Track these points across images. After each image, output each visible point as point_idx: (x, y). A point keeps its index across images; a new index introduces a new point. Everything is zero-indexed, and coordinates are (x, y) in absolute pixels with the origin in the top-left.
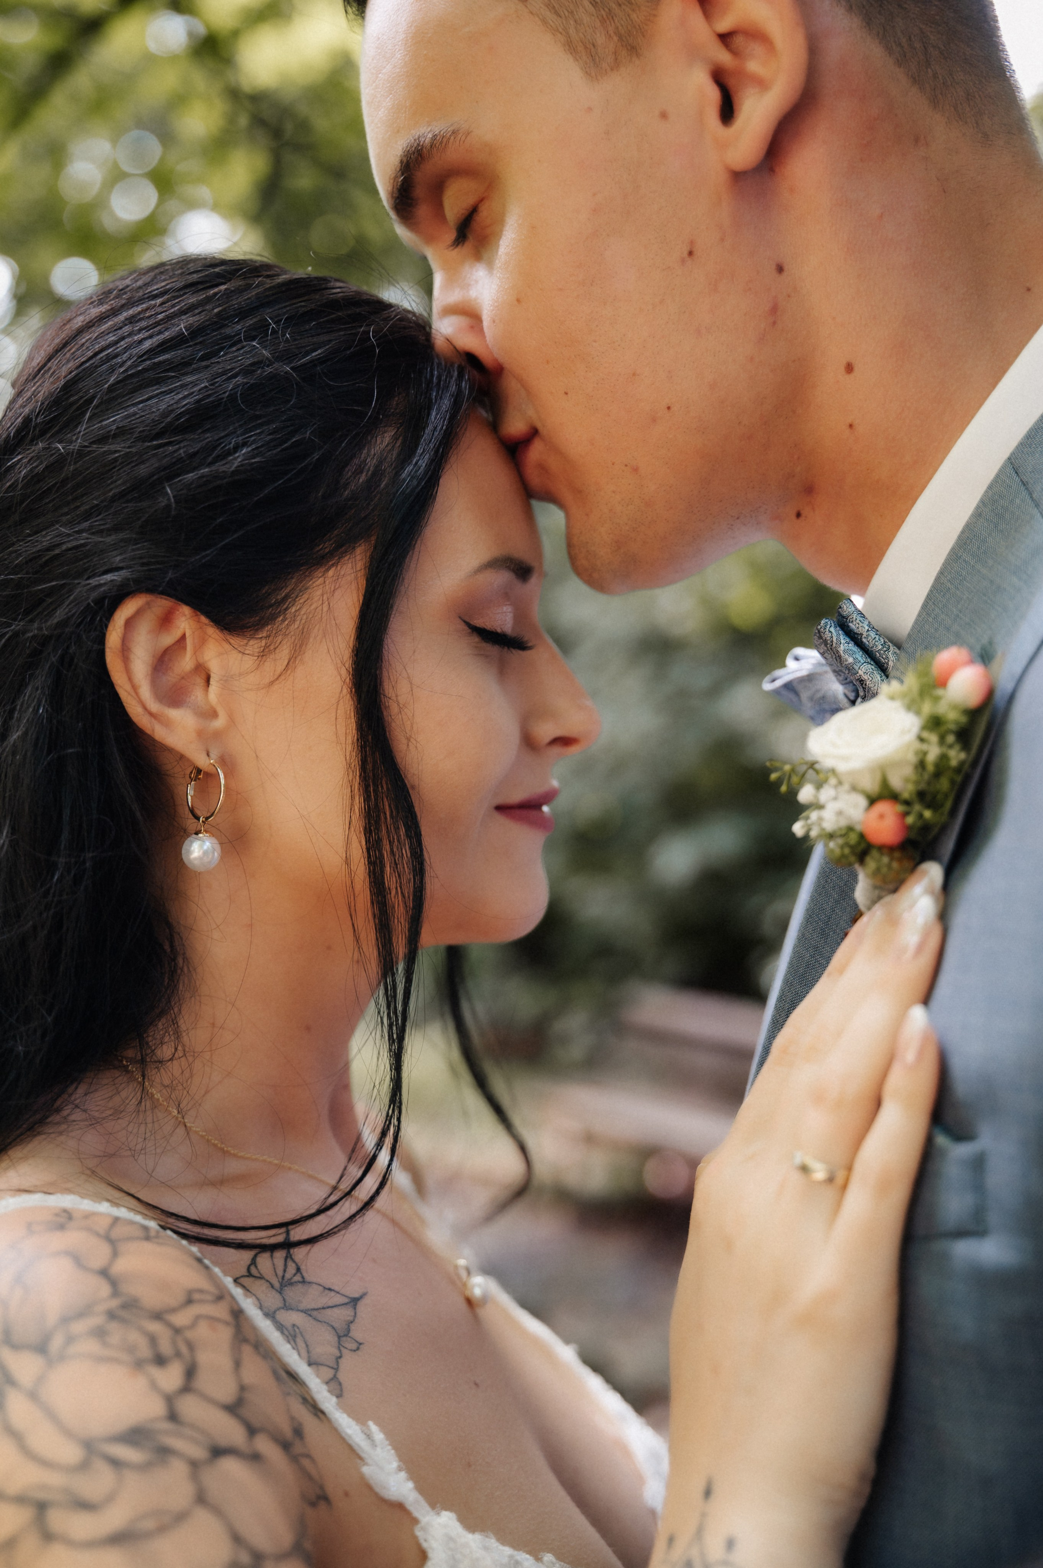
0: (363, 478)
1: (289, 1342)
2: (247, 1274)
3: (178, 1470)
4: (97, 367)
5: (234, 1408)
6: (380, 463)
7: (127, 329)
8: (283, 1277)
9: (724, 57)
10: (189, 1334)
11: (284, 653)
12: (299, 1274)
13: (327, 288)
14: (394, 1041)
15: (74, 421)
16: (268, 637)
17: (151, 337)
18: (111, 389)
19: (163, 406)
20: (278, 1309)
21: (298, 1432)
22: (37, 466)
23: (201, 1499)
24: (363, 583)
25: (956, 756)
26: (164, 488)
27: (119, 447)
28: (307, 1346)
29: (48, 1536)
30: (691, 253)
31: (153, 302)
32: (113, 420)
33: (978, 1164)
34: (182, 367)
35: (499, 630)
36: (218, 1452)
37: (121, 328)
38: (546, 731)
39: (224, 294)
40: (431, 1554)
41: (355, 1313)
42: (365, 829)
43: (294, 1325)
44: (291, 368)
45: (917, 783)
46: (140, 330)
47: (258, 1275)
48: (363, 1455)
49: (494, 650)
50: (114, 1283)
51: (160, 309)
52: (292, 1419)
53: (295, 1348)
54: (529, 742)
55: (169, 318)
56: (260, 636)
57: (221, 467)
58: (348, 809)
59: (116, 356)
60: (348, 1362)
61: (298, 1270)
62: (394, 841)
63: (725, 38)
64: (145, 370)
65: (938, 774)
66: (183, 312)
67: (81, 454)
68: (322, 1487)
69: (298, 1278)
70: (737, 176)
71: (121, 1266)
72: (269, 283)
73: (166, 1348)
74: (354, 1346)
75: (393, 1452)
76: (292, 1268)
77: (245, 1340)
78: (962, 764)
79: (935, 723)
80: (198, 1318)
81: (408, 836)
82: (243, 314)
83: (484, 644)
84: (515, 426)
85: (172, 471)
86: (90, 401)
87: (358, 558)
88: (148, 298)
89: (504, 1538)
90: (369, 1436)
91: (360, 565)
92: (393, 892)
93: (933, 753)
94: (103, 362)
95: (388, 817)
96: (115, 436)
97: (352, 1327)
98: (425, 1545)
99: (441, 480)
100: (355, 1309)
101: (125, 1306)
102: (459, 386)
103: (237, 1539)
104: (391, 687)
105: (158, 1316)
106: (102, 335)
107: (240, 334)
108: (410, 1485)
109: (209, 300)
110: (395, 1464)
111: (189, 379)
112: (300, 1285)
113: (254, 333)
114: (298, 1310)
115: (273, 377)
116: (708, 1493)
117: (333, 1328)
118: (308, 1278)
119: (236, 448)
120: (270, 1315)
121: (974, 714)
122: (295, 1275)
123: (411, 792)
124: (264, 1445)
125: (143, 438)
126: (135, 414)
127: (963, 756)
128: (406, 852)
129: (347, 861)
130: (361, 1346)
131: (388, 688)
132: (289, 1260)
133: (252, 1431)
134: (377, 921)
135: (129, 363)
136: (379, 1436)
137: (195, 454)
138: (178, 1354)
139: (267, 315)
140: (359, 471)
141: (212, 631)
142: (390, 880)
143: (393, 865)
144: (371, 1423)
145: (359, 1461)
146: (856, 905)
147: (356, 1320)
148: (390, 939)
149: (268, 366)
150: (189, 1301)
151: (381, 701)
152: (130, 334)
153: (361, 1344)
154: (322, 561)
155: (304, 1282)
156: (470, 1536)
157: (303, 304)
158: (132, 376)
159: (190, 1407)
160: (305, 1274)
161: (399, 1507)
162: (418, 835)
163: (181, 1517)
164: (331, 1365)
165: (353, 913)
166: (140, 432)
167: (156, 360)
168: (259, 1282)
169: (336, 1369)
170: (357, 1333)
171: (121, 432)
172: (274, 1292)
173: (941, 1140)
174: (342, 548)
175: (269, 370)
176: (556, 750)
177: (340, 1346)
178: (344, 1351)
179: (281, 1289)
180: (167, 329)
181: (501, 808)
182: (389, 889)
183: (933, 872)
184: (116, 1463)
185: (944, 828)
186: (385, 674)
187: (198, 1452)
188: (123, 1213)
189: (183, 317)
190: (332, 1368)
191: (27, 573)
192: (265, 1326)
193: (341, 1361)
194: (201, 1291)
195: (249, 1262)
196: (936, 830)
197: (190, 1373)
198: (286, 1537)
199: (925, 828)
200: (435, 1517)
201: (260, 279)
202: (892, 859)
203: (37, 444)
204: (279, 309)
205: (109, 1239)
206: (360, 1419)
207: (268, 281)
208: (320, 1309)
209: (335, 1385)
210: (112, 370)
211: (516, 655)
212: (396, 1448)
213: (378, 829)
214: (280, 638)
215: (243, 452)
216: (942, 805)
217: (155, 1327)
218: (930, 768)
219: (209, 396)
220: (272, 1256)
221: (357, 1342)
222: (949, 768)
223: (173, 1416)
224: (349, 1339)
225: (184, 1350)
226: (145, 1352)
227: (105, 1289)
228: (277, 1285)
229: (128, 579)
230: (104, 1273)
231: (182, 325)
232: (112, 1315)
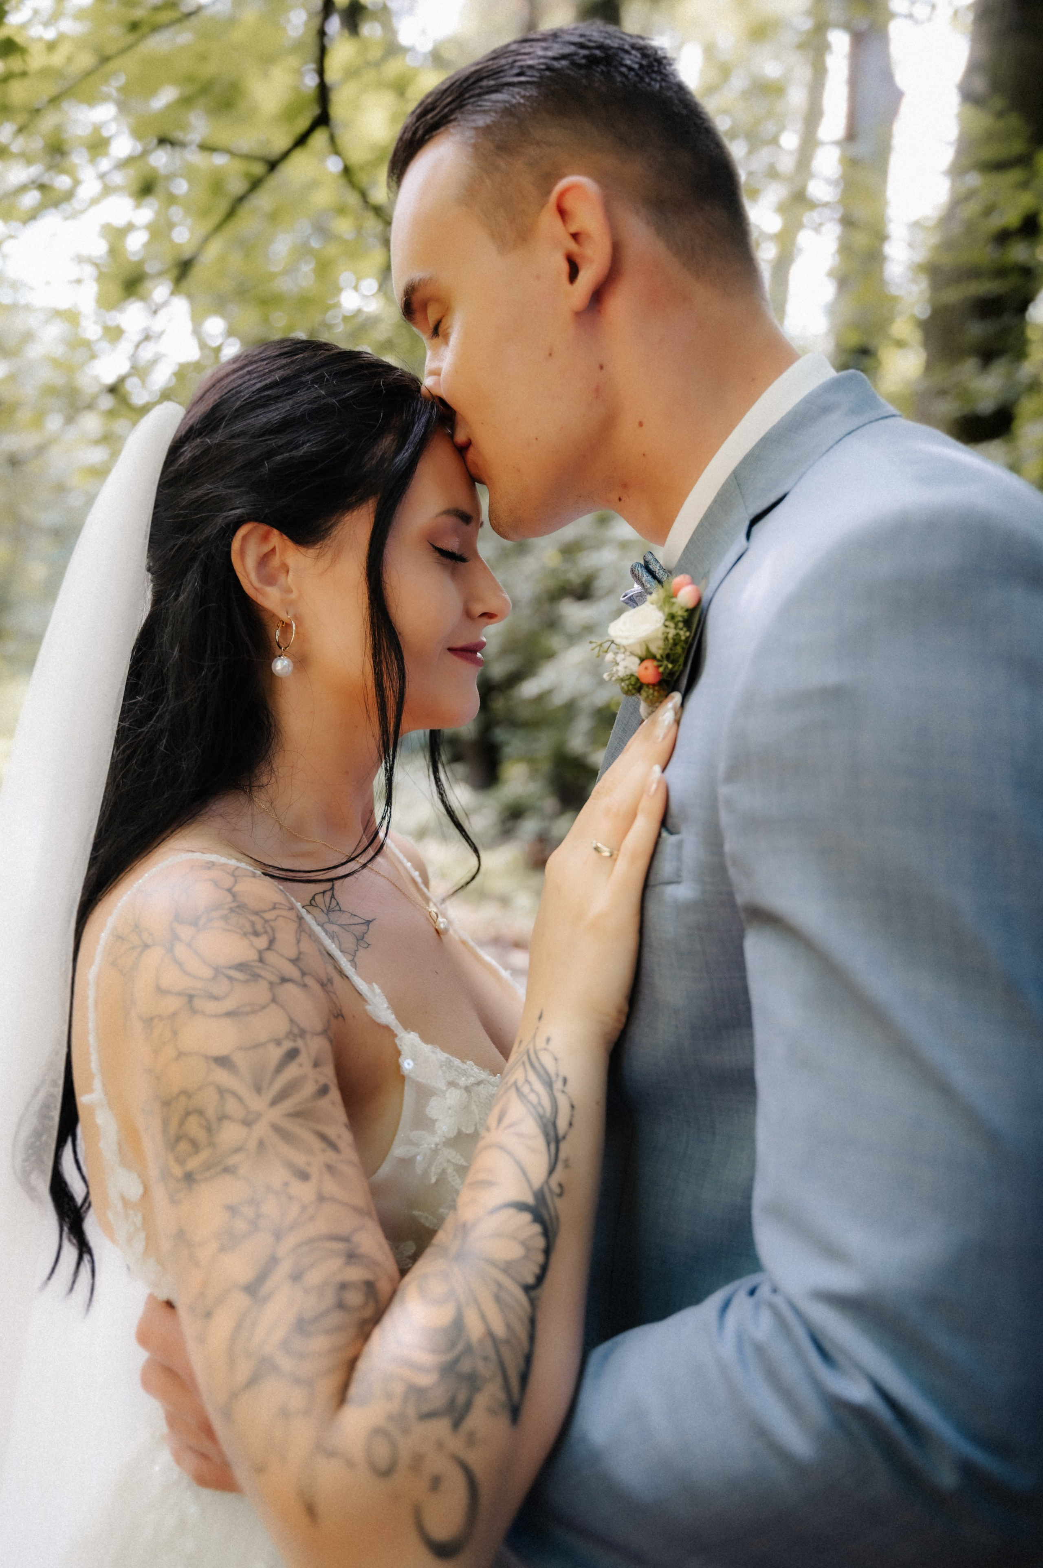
0: (374, 462)
1: (330, 939)
2: (309, 904)
3: (263, 986)
4: (230, 398)
5: (295, 961)
6: (383, 454)
7: (248, 377)
8: (329, 907)
9: (572, 246)
10: (272, 924)
11: (329, 556)
12: (338, 906)
13: (360, 358)
14: (387, 771)
15: (216, 428)
16: (320, 548)
17: (260, 382)
18: (236, 410)
19: (265, 420)
20: (326, 923)
21: (330, 980)
22: (197, 452)
23: (274, 1000)
24: (373, 520)
25: (684, 634)
26: (264, 464)
27: (240, 442)
28: (339, 942)
29: (194, 1011)
30: (550, 355)
31: (262, 363)
32: (238, 427)
33: (680, 846)
34: (277, 398)
35: (450, 551)
36: (284, 980)
37: (244, 377)
38: (478, 609)
39: (301, 360)
40: (403, 1053)
41: (368, 929)
42: (373, 655)
43: (333, 932)
44: (336, 401)
45: (664, 649)
46: (254, 378)
47: (316, 905)
48: (367, 999)
49: (447, 561)
50: (234, 896)
51: (266, 367)
52: (327, 973)
53: (333, 942)
54: (468, 614)
55: (270, 372)
56: (316, 547)
57: (294, 453)
58: (364, 645)
59: (240, 392)
60: (361, 953)
61: (338, 904)
62: (388, 662)
63: (575, 236)
64: (256, 400)
65: (675, 644)
66: (278, 369)
67: (220, 445)
68: (341, 1010)
69: (337, 908)
70: (578, 314)
71: (238, 888)
72: (327, 353)
73: (259, 928)
74: (366, 945)
75: (385, 999)
76: (334, 903)
77: (304, 931)
78: (687, 638)
79: (672, 617)
80: (278, 916)
81: (396, 659)
82: (311, 370)
83: (442, 558)
84: (461, 437)
85: (270, 454)
86: (224, 417)
87: (371, 505)
88: (260, 360)
89: (444, 1048)
90: (373, 991)
91: (371, 510)
92: (388, 689)
93: (672, 632)
94: (233, 395)
95: (385, 648)
96: (239, 435)
97: (366, 936)
98: (400, 1048)
99: (418, 465)
100: (368, 926)
101: (238, 907)
102: (431, 413)
103: (292, 1021)
104: (387, 577)
105: (256, 913)
106: (234, 380)
107: (308, 381)
108: (393, 1016)
109: (292, 362)
110: (385, 1006)
111: (280, 405)
112: (339, 912)
113: (317, 381)
114: (336, 924)
115: (327, 404)
116: (540, 1017)
117: (355, 935)
118: (343, 909)
119: (303, 444)
120: (322, 925)
121: (691, 612)
122: (335, 907)
123: (399, 636)
124: (309, 980)
125: (253, 436)
126: (249, 424)
127: (688, 634)
128: (395, 667)
129: (363, 673)
130: (369, 946)
131: (386, 577)
132: (333, 899)
133: (303, 974)
134: (379, 705)
135: (247, 396)
136: (378, 990)
137: (282, 446)
138: (266, 932)
139: (323, 371)
140: (371, 459)
141: (289, 543)
142: (387, 684)
143: (388, 674)
144: (374, 984)
145: (364, 1003)
146: (640, 716)
147: (368, 932)
148: (386, 715)
149: (323, 399)
150: (274, 908)
151: (382, 584)
152: (249, 380)
153: (369, 945)
154: (350, 507)
155: (340, 910)
156: (425, 1045)
157: (345, 365)
158: (249, 403)
159: (270, 957)
160: (341, 907)
161: (387, 1028)
162: (402, 658)
163: (264, 1007)
164: (352, 954)
165: (366, 701)
166: (253, 433)
167: (262, 394)
168: (315, 909)
169: (355, 956)
170: (368, 938)
171: (242, 434)
172: (323, 914)
173: (665, 834)
174: (361, 500)
175: (325, 401)
176: (484, 620)
177: (358, 945)
178: (359, 947)
179: (328, 913)
180: (269, 378)
181: (451, 650)
182: (386, 687)
183: (677, 697)
184: (230, 978)
185: (682, 673)
186: (384, 570)
187: (274, 979)
188: (243, 865)
189: (278, 371)
190: (352, 955)
191: (190, 510)
192: (318, 930)
193: (357, 952)
194: (281, 904)
195: (311, 898)
196: (677, 674)
197: (272, 942)
198: (319, 1027)
199: (671, 673)
200: (407, 1034)
201: (322, 351)
202: (654, 690)
203: (196, 440)
204: (332, 368)
205: (233, 875)
206: (369, 982)
207: (327, 352)
208: (348, 925)
209: (353, 962)
210: (238, 399)
211: (461, 565)
212: (386, 997)
213: (380, 654)
214: (326, 549)
215: (308, 445)
216: (678, 661)
217: (254, 918)
218: (671, 641)
219: (290, 415)
220: (323, 896)
221: (368, 944)
222: (681, 641)
223: (261, 960)
224: (363, 942)
225: (269, 930)
226: (249, 929)
227: (229, 898)
228: (325, 911)
229: (243, 513)
230: (229, 890)
231: (277, 376)
232: (232, 910)
